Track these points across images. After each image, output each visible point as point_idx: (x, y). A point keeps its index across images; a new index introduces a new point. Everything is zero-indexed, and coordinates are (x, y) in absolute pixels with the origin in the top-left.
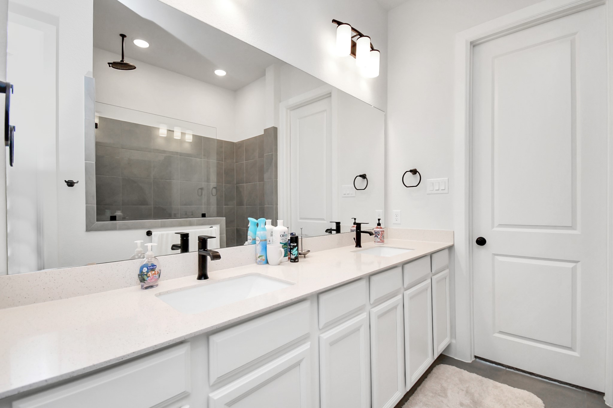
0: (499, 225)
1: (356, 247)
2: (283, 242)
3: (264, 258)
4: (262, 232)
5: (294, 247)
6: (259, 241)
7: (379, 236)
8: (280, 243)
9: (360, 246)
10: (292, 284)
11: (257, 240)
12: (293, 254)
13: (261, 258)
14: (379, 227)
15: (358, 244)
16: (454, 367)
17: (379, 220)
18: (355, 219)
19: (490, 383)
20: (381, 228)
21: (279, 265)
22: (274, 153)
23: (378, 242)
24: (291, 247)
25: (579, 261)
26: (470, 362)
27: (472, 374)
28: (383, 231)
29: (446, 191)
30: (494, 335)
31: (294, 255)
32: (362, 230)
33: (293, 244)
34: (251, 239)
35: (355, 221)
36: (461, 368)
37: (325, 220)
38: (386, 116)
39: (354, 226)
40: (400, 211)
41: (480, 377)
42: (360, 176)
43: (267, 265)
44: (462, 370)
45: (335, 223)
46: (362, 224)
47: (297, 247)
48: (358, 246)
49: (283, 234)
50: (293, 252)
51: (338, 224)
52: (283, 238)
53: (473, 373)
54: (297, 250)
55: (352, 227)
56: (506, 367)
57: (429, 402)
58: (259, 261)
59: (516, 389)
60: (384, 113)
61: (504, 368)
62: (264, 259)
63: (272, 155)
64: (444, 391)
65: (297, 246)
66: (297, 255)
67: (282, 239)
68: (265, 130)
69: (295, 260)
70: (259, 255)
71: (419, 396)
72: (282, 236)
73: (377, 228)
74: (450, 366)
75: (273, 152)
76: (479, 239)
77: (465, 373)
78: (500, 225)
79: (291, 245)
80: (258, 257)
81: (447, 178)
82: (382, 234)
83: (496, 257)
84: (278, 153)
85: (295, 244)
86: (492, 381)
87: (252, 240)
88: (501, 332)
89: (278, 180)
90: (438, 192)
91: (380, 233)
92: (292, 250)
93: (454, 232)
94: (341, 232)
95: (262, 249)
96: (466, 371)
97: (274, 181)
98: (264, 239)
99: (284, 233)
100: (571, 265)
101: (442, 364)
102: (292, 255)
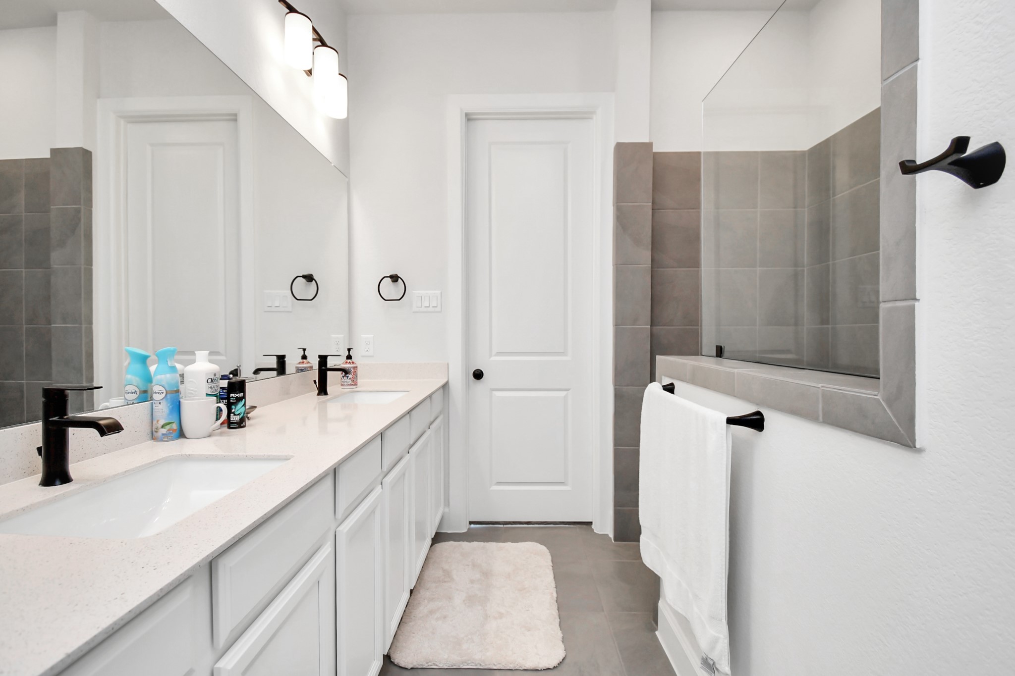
0: (497, 353)
1: (319, 394)
2: (213, 394)
3: (175, 426)
4: (168, 376)
5: (239, 399)
6: (165, 394)
7: (350, 376)
8: (207, 394)
9: (326, 393)
10: (287, 459)
11: (156, 393)
12: (236, 413)
13: (168, 427)
14: (349, 361)
15: (322, 390)
16: (452, 543)
17: (349, 350)
18: (304, 350)
19: (492, 545)
20: (353, 363)
21: (210, 436)
22: (82, 207)
23: (349, 385)
24: (231, 401)
25: (570, 389)
26: (465, 531)
27: (472, 543)
28: (356, 367)
29: (438, 309)
30: (491, 489)
31: (239, 415)
32: (329, 366)
33: (237, 395)
34: (136, 392)
35: (304, 352)
36: (459, 541)
37: (221, 355)
38: (348, 184)
39: (303, 362)
40: (372, 336)
41: (482, 544)
42: (304, 277)
43: (183, 440)
44: (461, 543)
45: (275, 357)
46: (328, 358)
47: (244, 400)
48: (323, 394)
49: (212, 377)
50: (237, 409)
51: (281, 359)
52: (213, 385)
53: (473, 541)
54: (244, 405)
55: (298, 364)
56: (503, 525)
57: (434, 595)
58: (163, 434)
59: (519, 544)
60: (347, 180)
61: (502, 526)
62: (175, 430)
63: (78, 211)
64: (447, 574)
65: (244, 397)
66: (244, 414)
67: (211, 387)
68: (55, 152)
69: (241, 424)
70: (162, 422)
71: (420, 593)
72: (210, 381)
73: (347, 362)
74: (447, 543)
75: (80, 205)
76: (476, 372)
77: (465, 544)
78: (499, 354)
79: (232, 397)
80: (160, 426)
81: (440, 292)
82: (355, 372)
83: (494, 393)
84: (94, 209)
85: (241, 395)
86: (494, 544)
87: (138, 393)
88: (499, 483)
89: (94, 268)
90: (429, 309)
91: (353, 371)
92: (233, 407)
93: (448, 364)
94: (287, 373)
95: (171, 411)
96: (465, 543)
97: (83, 270)
98: (175, 389)
99: (215, 375)
100: (563, 394)
101: (436, 543)
102: (235, 415)
